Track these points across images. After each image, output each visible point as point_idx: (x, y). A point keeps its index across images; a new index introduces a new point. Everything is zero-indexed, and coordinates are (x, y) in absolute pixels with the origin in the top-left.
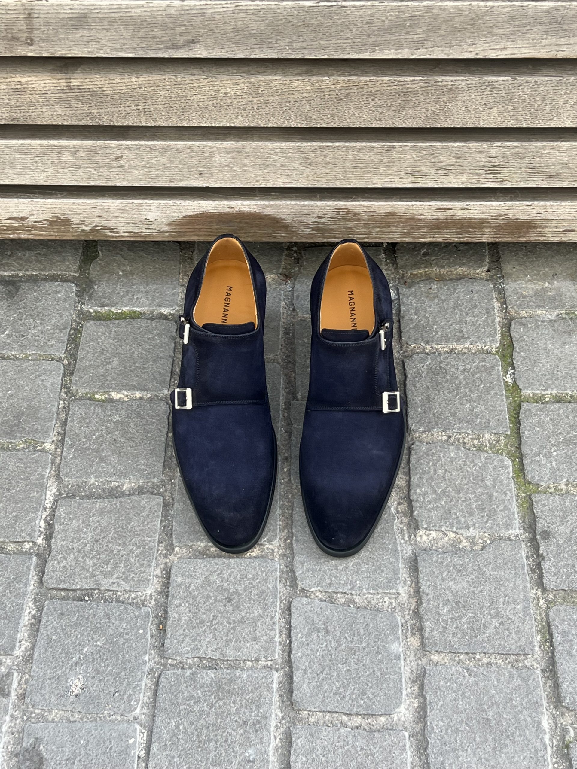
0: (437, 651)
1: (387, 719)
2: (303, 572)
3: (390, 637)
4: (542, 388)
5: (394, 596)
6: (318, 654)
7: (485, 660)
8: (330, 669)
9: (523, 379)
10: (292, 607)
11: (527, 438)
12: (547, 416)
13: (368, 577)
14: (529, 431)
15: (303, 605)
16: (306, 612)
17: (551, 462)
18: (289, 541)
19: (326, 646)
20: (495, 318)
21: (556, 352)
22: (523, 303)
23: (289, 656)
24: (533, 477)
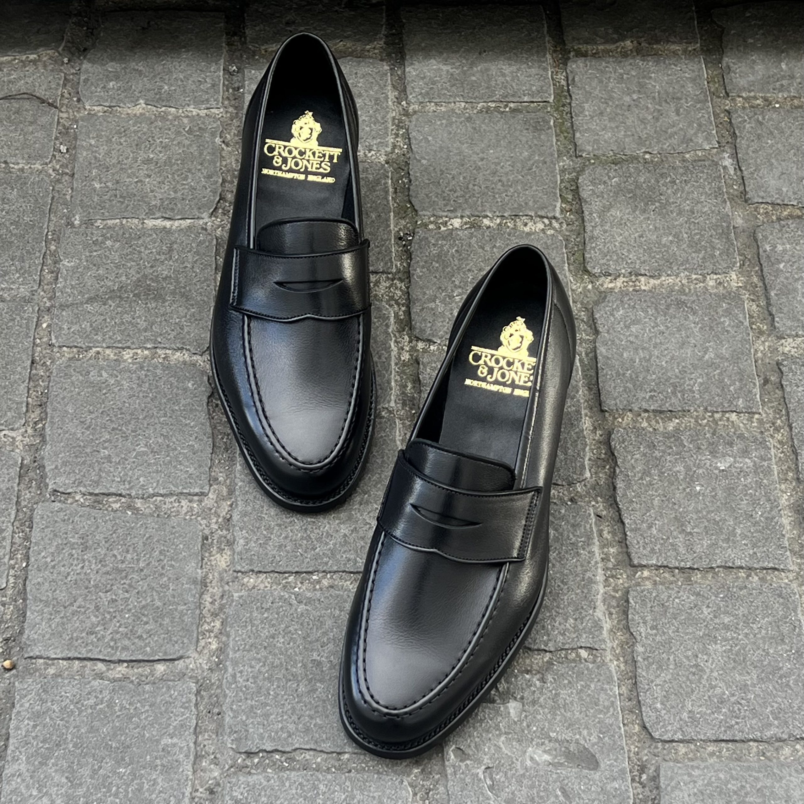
0: (253, 571)
1: (168, 666)
2: (56, 467)
3: (184, 554)
4: (448, 208)
5: (196, 498)
6: (69, 579)
7: (325, 582)
8: (85, 600)
9: (422, 195)
10: (35, 516)
11: (420, 277)
12: (452, 246)
13: (157, 472)
14: (423, 267)
15: (52, 512)
16: (56, 522)
17: (452, 310)
18: (40, 425)
19: (83, 567)
20: (387, 113)
21: (475, 158)
22: (432, 92)
23: (25, 585)
24: (422, 331)
